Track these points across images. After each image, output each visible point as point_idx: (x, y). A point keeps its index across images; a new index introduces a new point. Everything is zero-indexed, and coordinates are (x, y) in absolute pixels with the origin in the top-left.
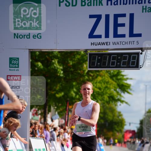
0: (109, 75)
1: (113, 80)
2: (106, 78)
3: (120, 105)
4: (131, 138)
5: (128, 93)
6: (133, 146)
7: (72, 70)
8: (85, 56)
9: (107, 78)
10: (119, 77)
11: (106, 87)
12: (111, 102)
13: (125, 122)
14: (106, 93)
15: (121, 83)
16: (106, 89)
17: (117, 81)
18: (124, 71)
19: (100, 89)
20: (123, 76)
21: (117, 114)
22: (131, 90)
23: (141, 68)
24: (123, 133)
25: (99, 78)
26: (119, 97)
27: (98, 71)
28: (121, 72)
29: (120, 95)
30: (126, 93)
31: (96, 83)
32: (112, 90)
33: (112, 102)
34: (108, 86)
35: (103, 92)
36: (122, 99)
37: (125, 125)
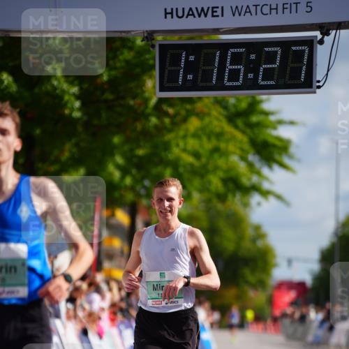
0: (225, 113)
1: (236, 127)
2: (215, 123)
3: (259, 204)
4: (293, 303)
5: (283, 166)
6: (300, 329)
7: (109, 96)
8: (149, 52)
9: (217, 121)
10: (254, 119)
11: (216, 150)
12: (230, 197)
13: (274, 256)
14: (216, 168)
15: (261, 138)
16: (216, 156)
17: (248, 131)
18: (268, 100)
19: (197, 155)
20: (267, 114)
21: (250, 232)
22: (291, 157)
23: (319, 87)
24: (269, 291)
25: (194, 123)
26: (255, 179)
27: (190, 101)
28: (261, 102)
29: (259, 173)
30: (276, 167)
31: (185, 137)
32: (235, 159)
33: (234, 196)
34: (223, 145)
35: (205, 167)
36: (266, 186)
37: (275, 265)
